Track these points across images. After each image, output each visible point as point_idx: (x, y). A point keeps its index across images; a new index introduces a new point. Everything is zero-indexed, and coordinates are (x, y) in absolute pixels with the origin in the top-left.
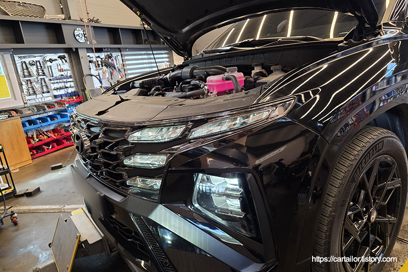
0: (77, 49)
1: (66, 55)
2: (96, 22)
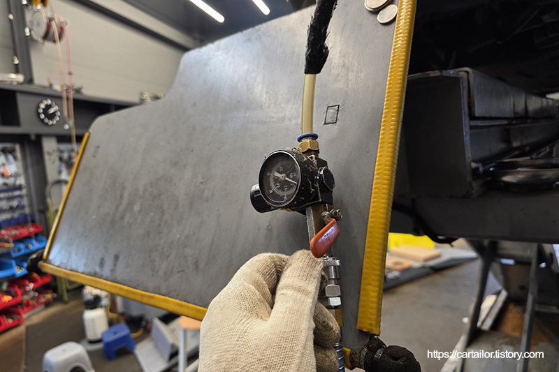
0: (39, 137)
1: (17, 148)
2: (78, 91)
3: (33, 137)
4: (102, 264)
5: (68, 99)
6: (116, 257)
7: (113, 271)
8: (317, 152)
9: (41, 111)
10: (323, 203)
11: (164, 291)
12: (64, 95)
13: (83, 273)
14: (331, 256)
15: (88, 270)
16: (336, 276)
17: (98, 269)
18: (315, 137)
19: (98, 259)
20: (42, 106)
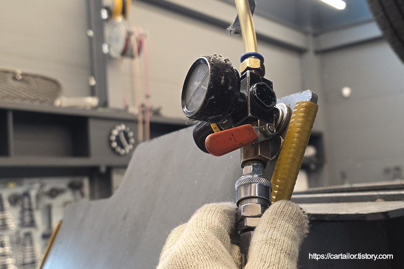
0: (109, 169)
1: (86, 182)
2: (157, 112)
3: (103, 169)
5: (144, 122)
9: (113, 138)
12: (140, 118)
20: (115, 132)
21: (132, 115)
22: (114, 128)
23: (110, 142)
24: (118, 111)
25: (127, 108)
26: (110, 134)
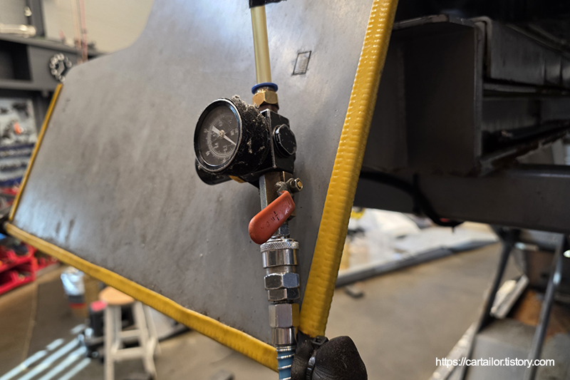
0: (50, 92)
1: (30, 104)
3: (45, 94)
4: (58, 229)
6: (72, 224)
7: (67, 238)
8: (275, 107)
9: (53, 66)
10: (279, 170)
11: (110, 264)
13: (41, 238)
14: (288, 237)
15: (46, 235)
16: (292, 261)
17: (53, 234)
18: (273, 87)
19: (55, 223)
20: (55, 61)
21: (68, 46)
22: (53, 57)
23: (50, 70)
24: (56, 41)
25: (63, 41)
26: (50, 62)
